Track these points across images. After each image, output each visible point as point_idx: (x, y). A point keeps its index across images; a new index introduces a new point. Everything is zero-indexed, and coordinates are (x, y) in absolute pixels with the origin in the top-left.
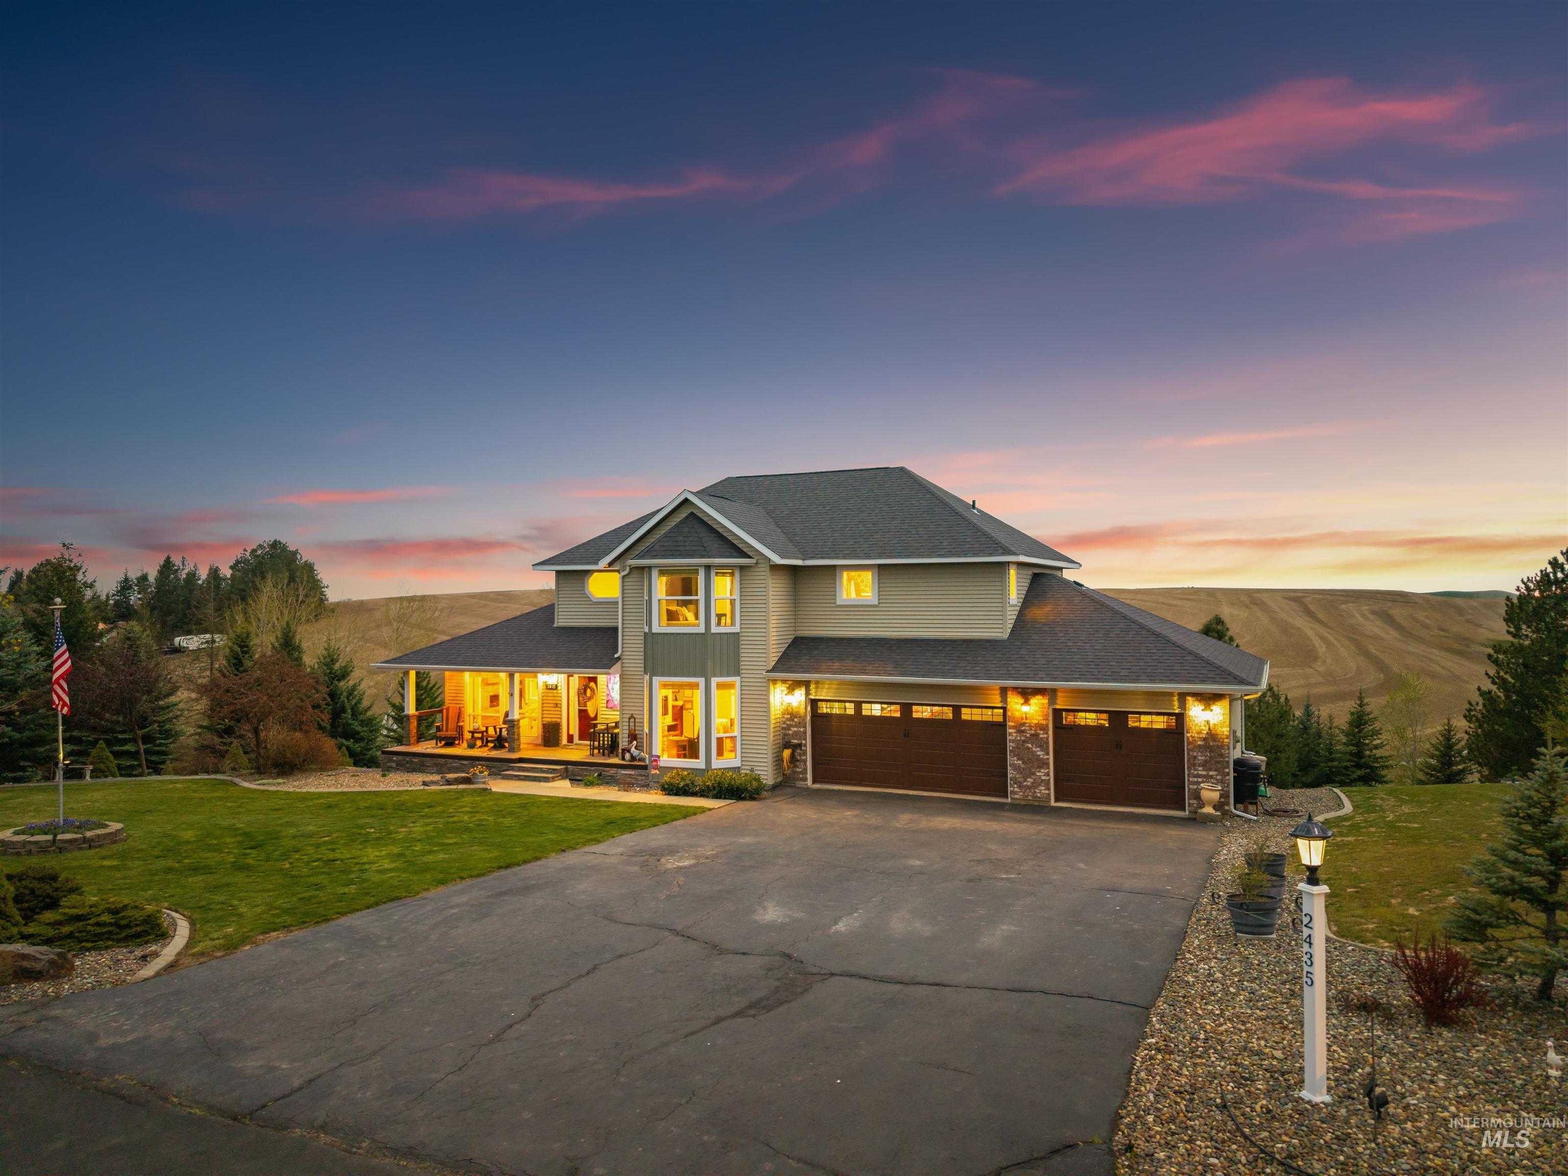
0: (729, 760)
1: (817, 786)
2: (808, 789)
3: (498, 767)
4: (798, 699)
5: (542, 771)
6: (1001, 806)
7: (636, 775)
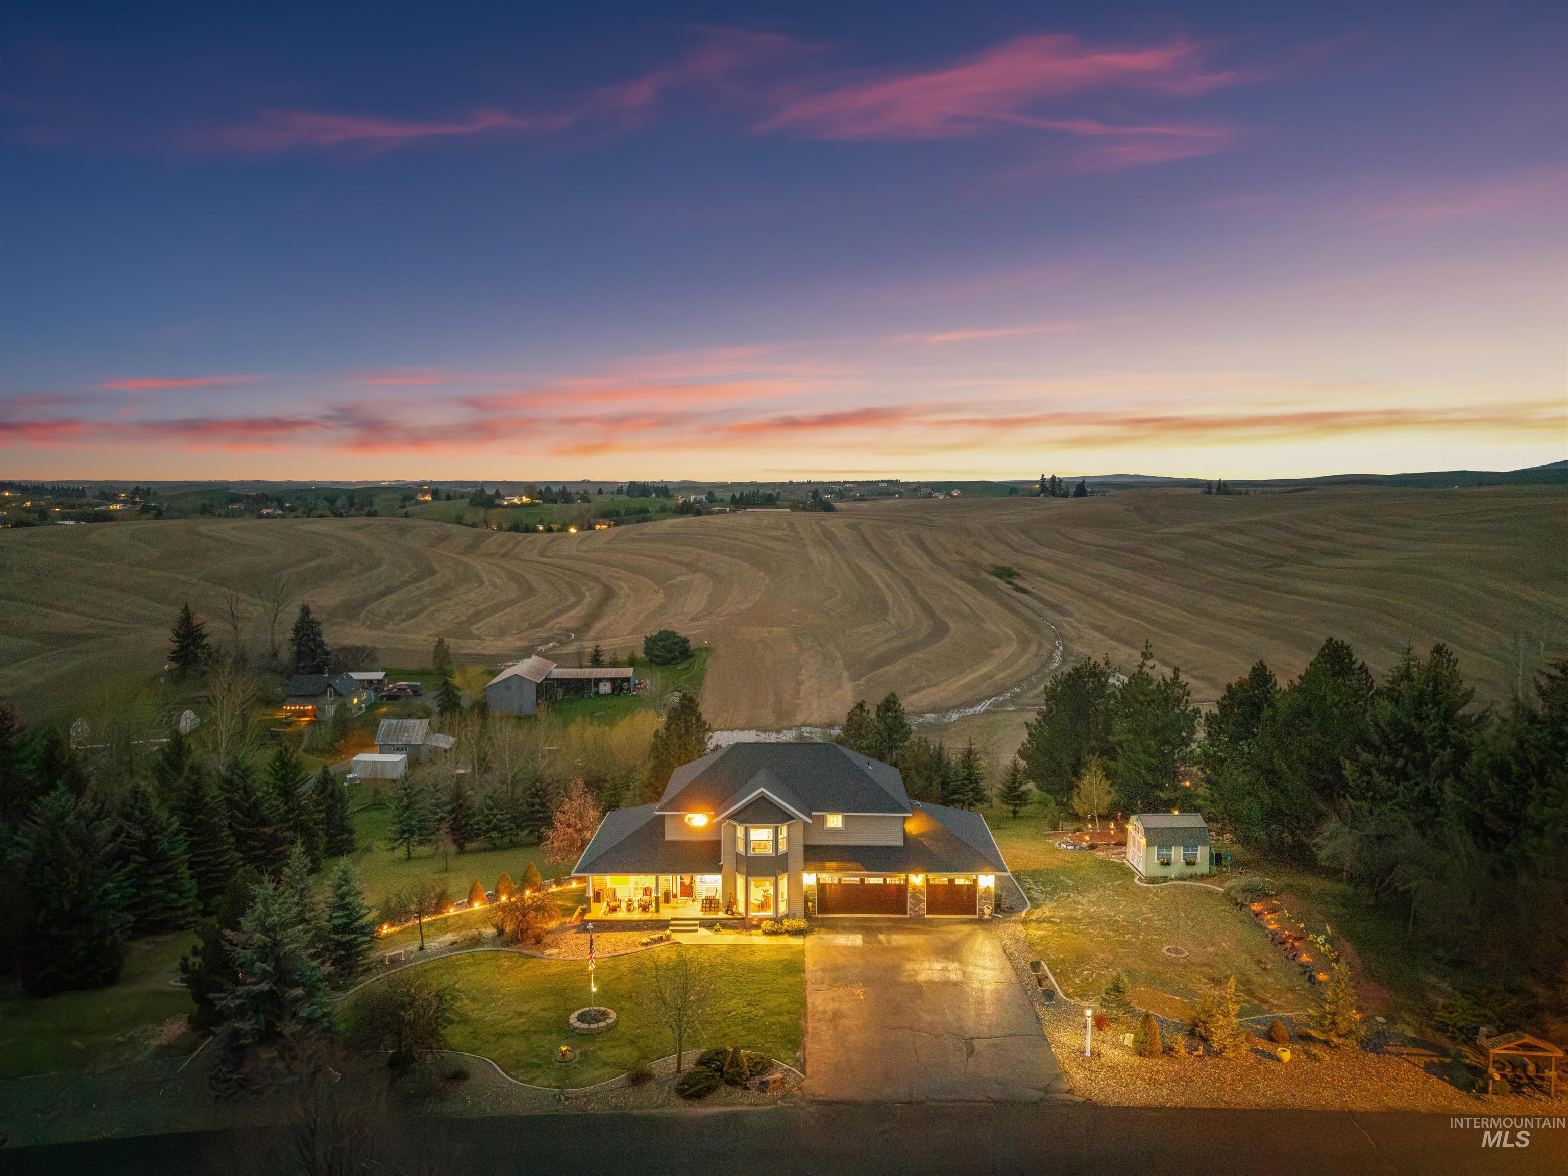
1: (820, 916)
2: (817, 919)
3: (664, 925)
4: (812, 880)
5: (689, 925)
6: (902, 921)
7: (744, 924)
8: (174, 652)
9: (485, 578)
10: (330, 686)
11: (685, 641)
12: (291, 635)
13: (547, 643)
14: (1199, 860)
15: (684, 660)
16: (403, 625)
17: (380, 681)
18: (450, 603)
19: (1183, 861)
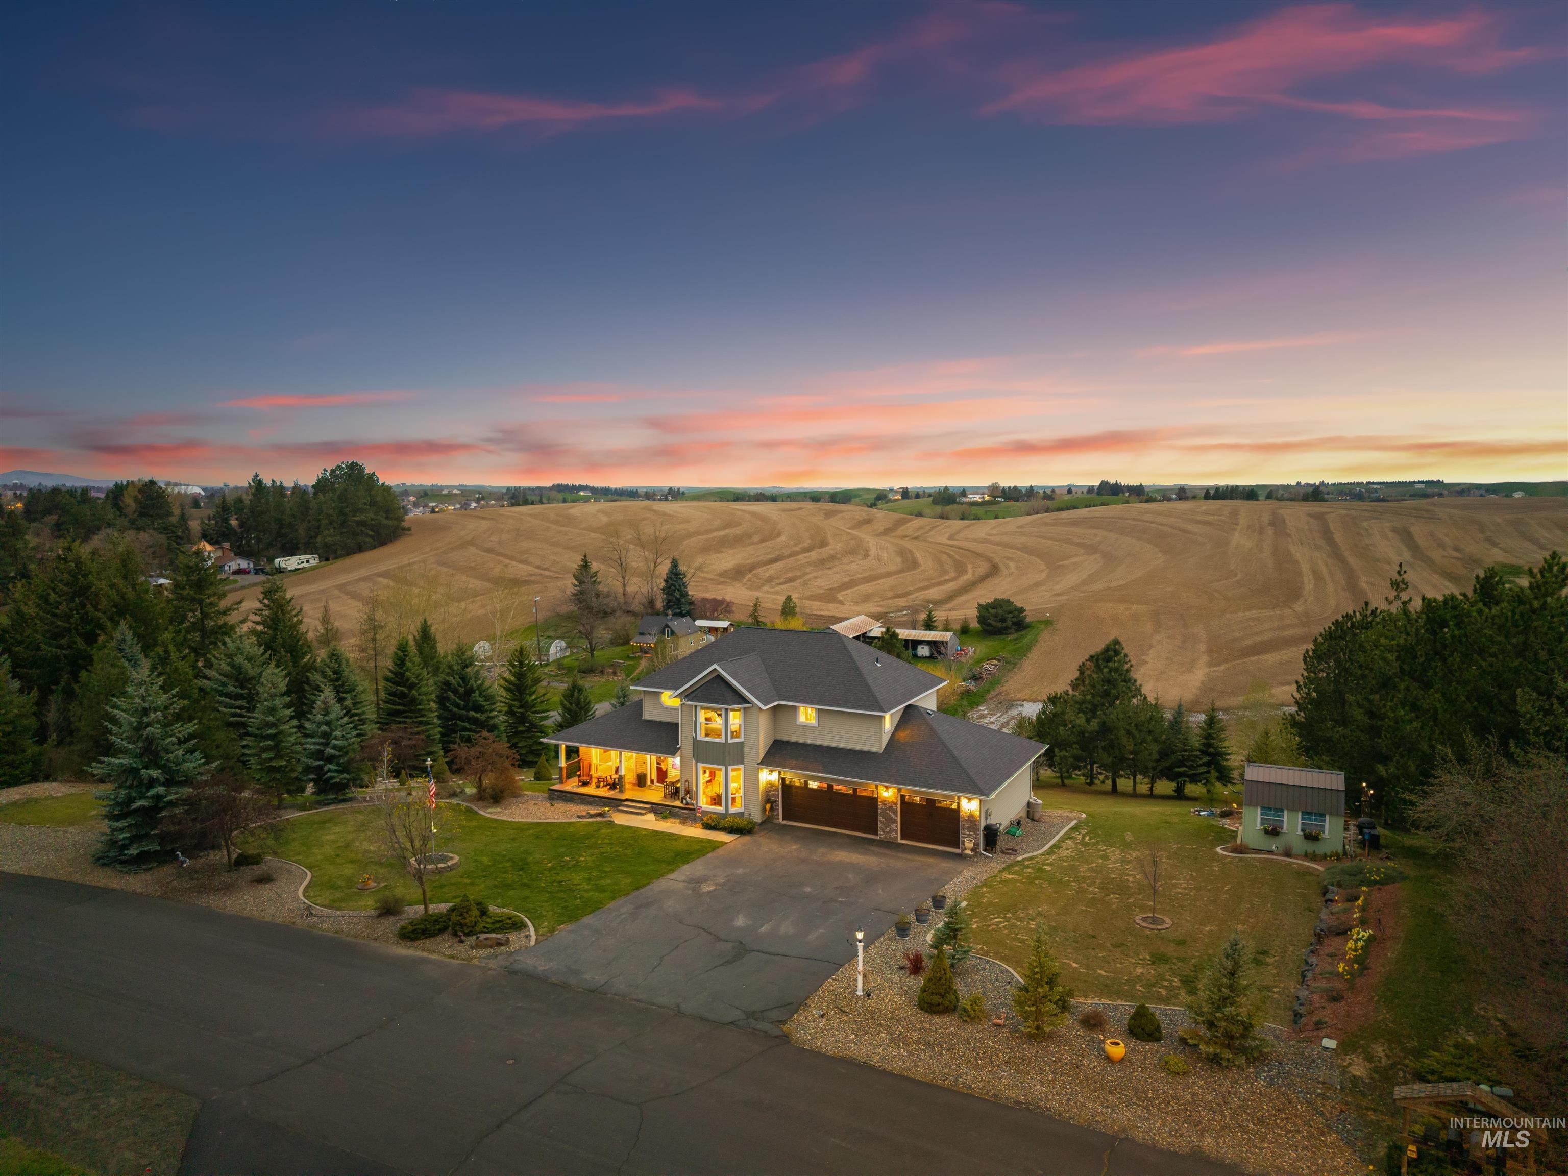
0: (738, 808)
1: (785, 822)
2: (779, 825)
3: (615, 803)
4: (774, 777)
5: (639, 808)
6: (871, 842)
7: (689, 814)
8: (574, 594)
9: (872, 553)
10: (667, 626)
11: (1022, 610)
12: (663, 584)
13: (901, 611)
14: (1326, 834)
15: (1017, 631)
16: (778, 588)
17: (725, 629)
18: (829, 572)
19: (1299, 832)
